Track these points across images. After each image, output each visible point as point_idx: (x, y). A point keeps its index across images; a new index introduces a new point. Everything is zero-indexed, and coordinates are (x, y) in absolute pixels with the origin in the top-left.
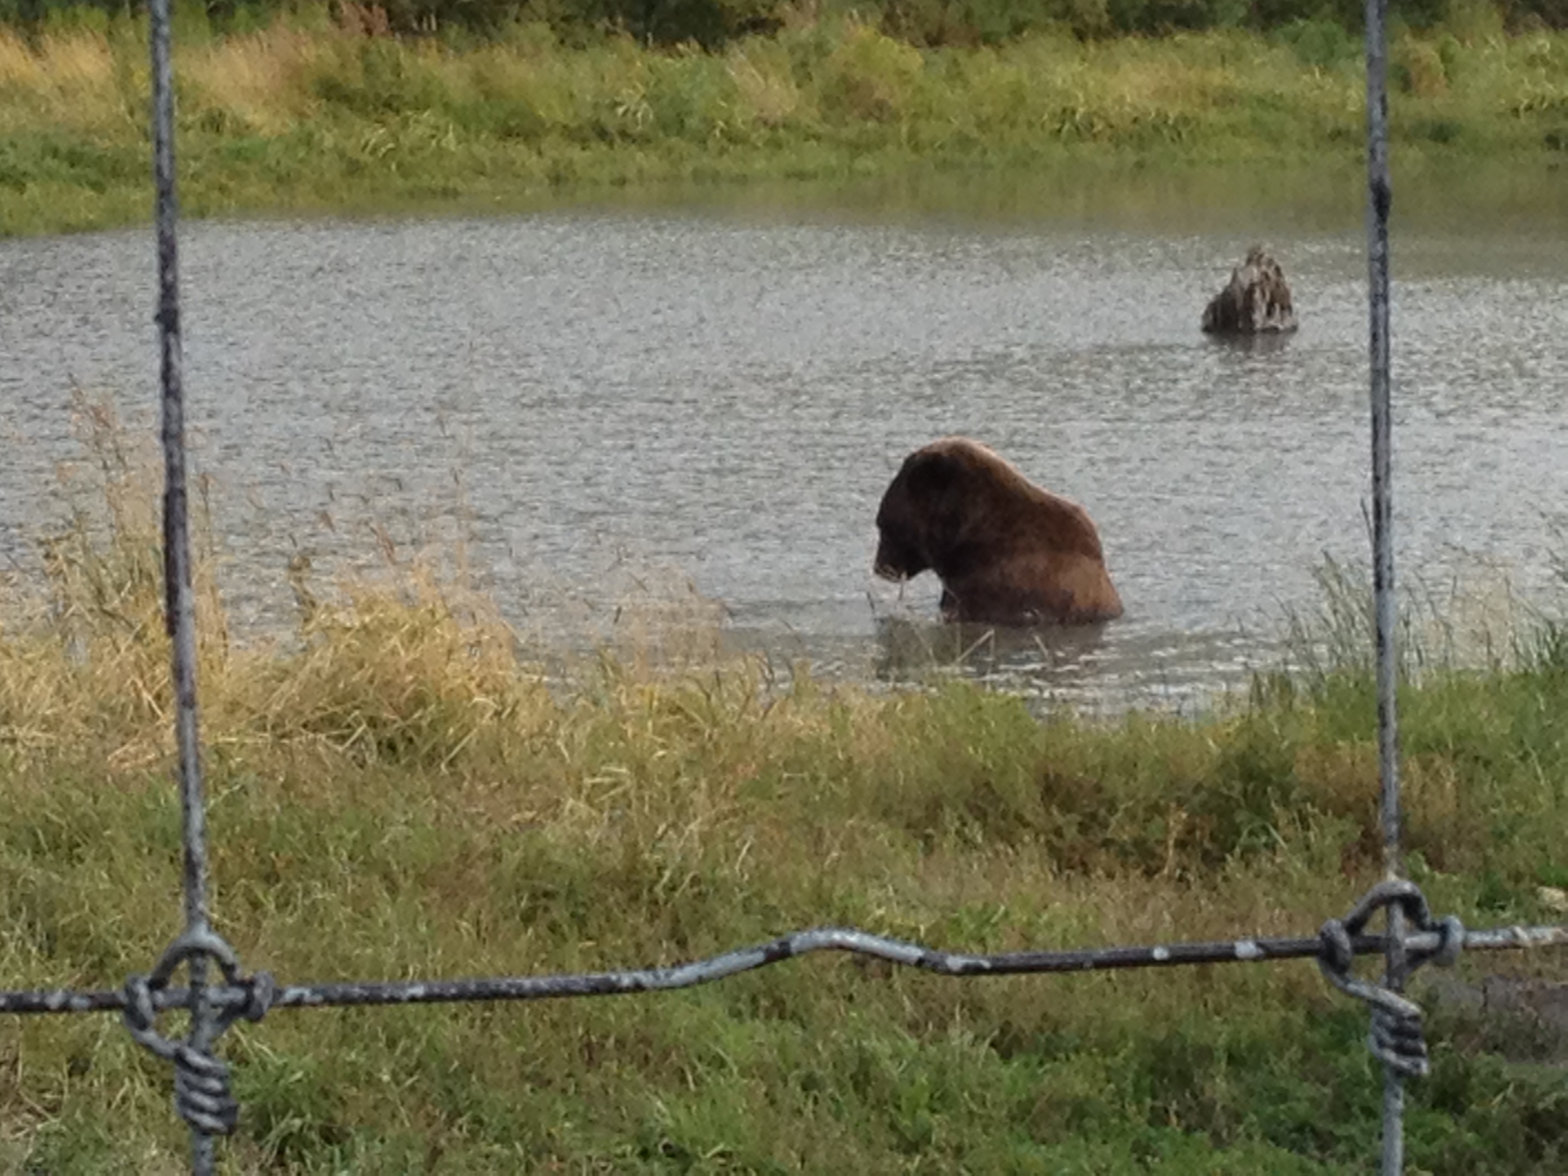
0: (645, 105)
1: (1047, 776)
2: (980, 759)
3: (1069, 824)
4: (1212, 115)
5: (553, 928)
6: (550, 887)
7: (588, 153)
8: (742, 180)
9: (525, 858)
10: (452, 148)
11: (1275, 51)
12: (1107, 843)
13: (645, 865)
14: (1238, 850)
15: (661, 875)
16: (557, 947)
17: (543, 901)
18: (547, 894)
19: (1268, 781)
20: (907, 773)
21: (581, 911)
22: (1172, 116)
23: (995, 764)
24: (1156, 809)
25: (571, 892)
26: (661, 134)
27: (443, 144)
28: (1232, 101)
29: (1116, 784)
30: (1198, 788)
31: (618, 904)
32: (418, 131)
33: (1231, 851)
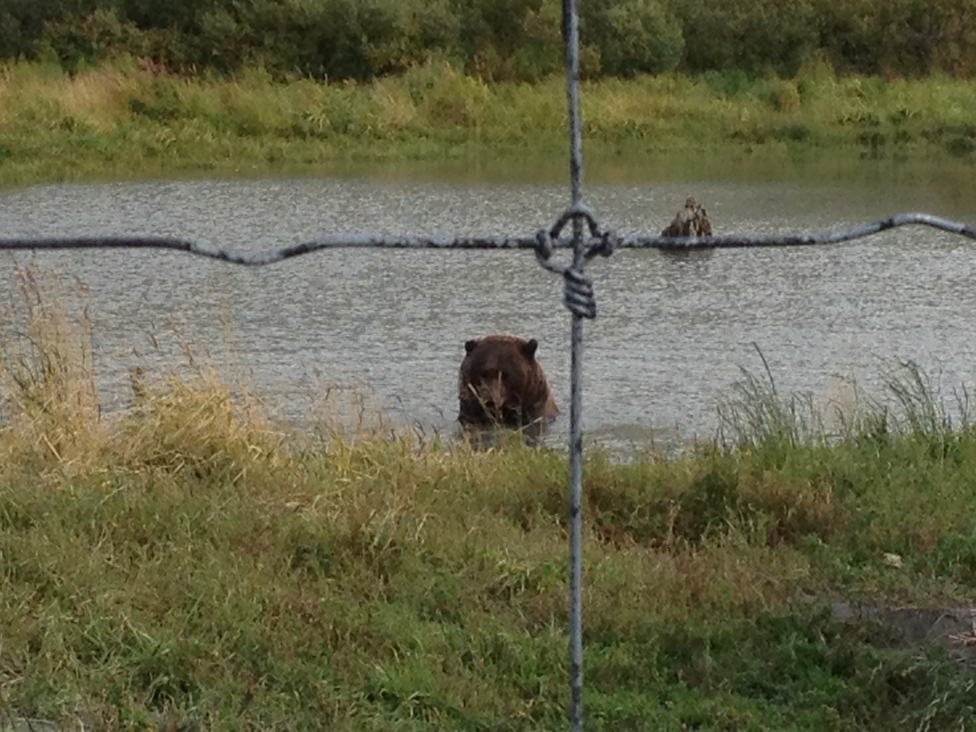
0: (324, 116)
1: (593, 489)
2: (553, 479)
4: (661, 123)
5: (310, 570)
6: (307, 547)
7: (290, 144)
8: (381, 160)
9: (292, 530)
10: (210, 140)
11: (697, 86)
12: (629, 529)
13: (363, 534)
14: (706, 533)
15: (372, 540)
16: (312, 580)
17: (303, 555)
18: (305, 551)
19: (724, 492)
21: (326, 561)
22: (638, 124)
23: (562, 482)
24: (659, 509)
25: (320, 550)
26: (334, 133)
27: (204, 138)
28: (673, 115)
29: (633, 494)
30: (681, 496)
31: (348, 556)
32: (188, 131)
33: (702, 533)
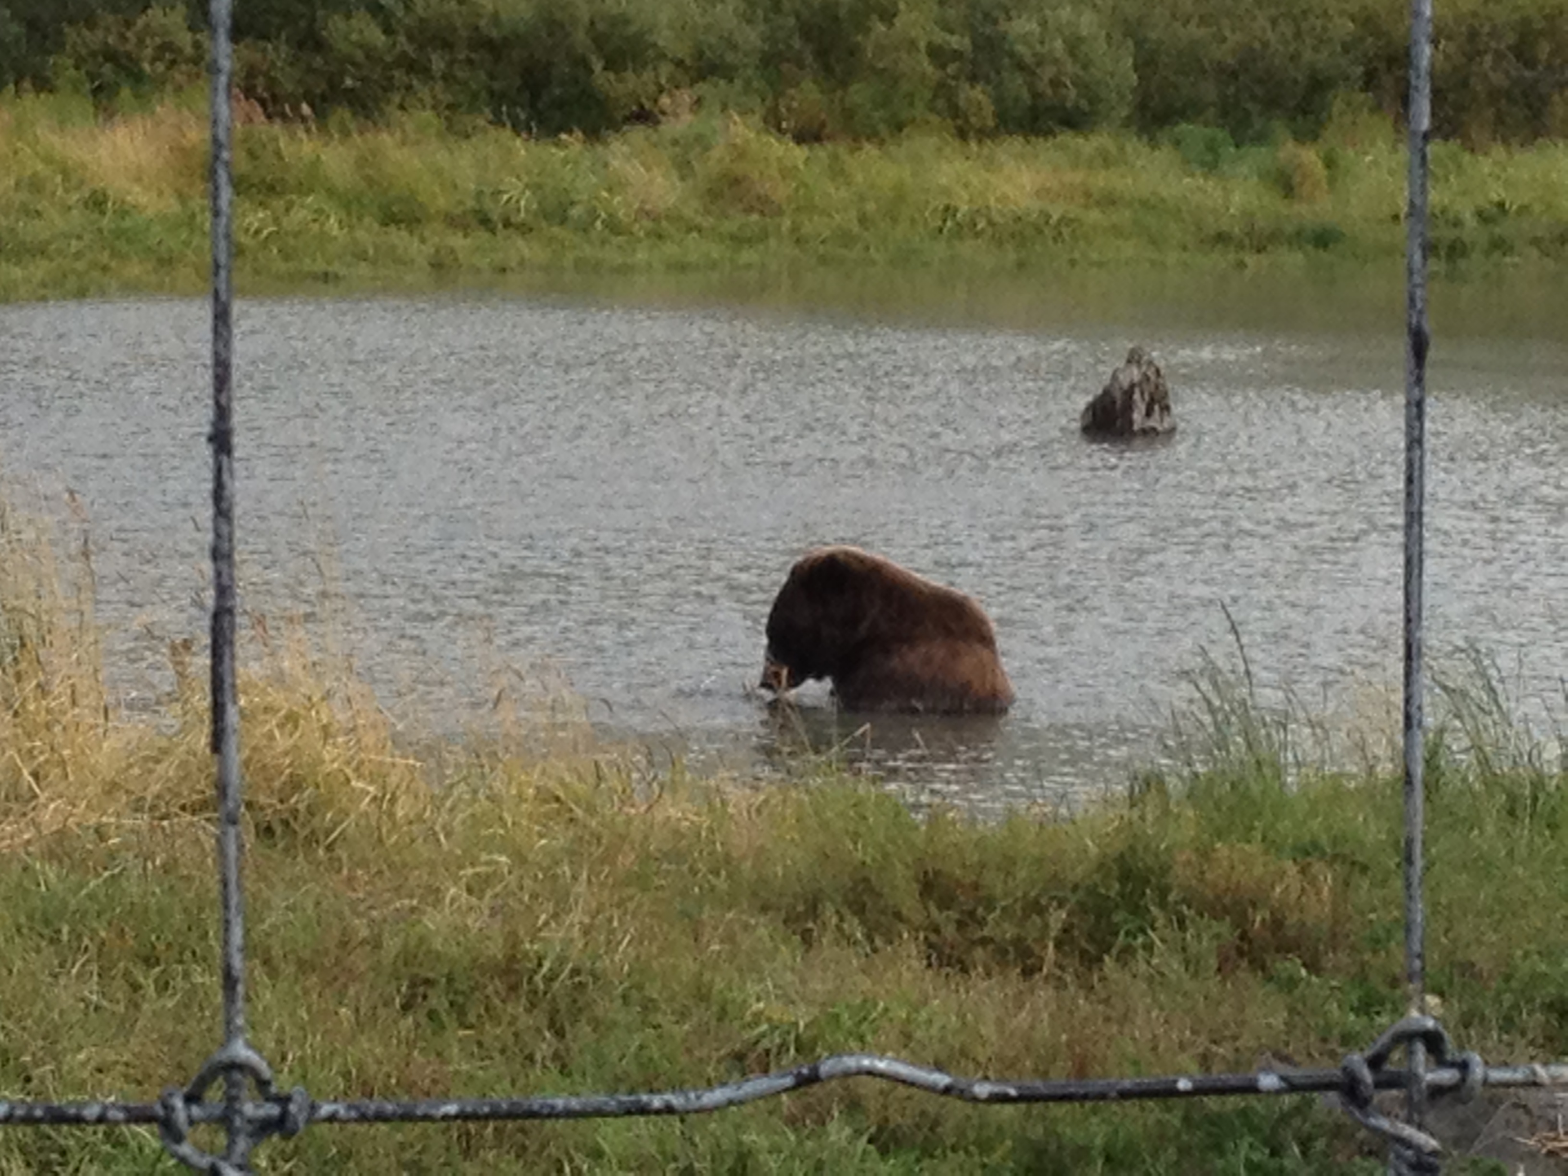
0: (528, 193)
1: (926, 873)
2: (860, 855)
3: (946, 920)
4: (1094, 215)
5: (432, 1015)
6: (431, 975)
7: (469, 241)
8: (625, 270)
9: (406, 945)
10: (335, 232)
11: (1157, 153)
12: (984, 942)
13: (526, 954)
14: (1114, 951)
15: (540, 965)
16: (434, 1033)
17: (421, 990)
18: (428, 982)
19: (1147, 882)
20: (785, 866)
21: (460, 999)
22: (1055, 217)
23: (874, 860)
24: (1036, 908)
25: (450, 980)
26: (544, 224)
27: (326, 228)
28: (1113, 203)
29: (994, 882)
30: (1075, 888)
31: (497, 993)
32: (299, 215)
33: (1108, 951)
